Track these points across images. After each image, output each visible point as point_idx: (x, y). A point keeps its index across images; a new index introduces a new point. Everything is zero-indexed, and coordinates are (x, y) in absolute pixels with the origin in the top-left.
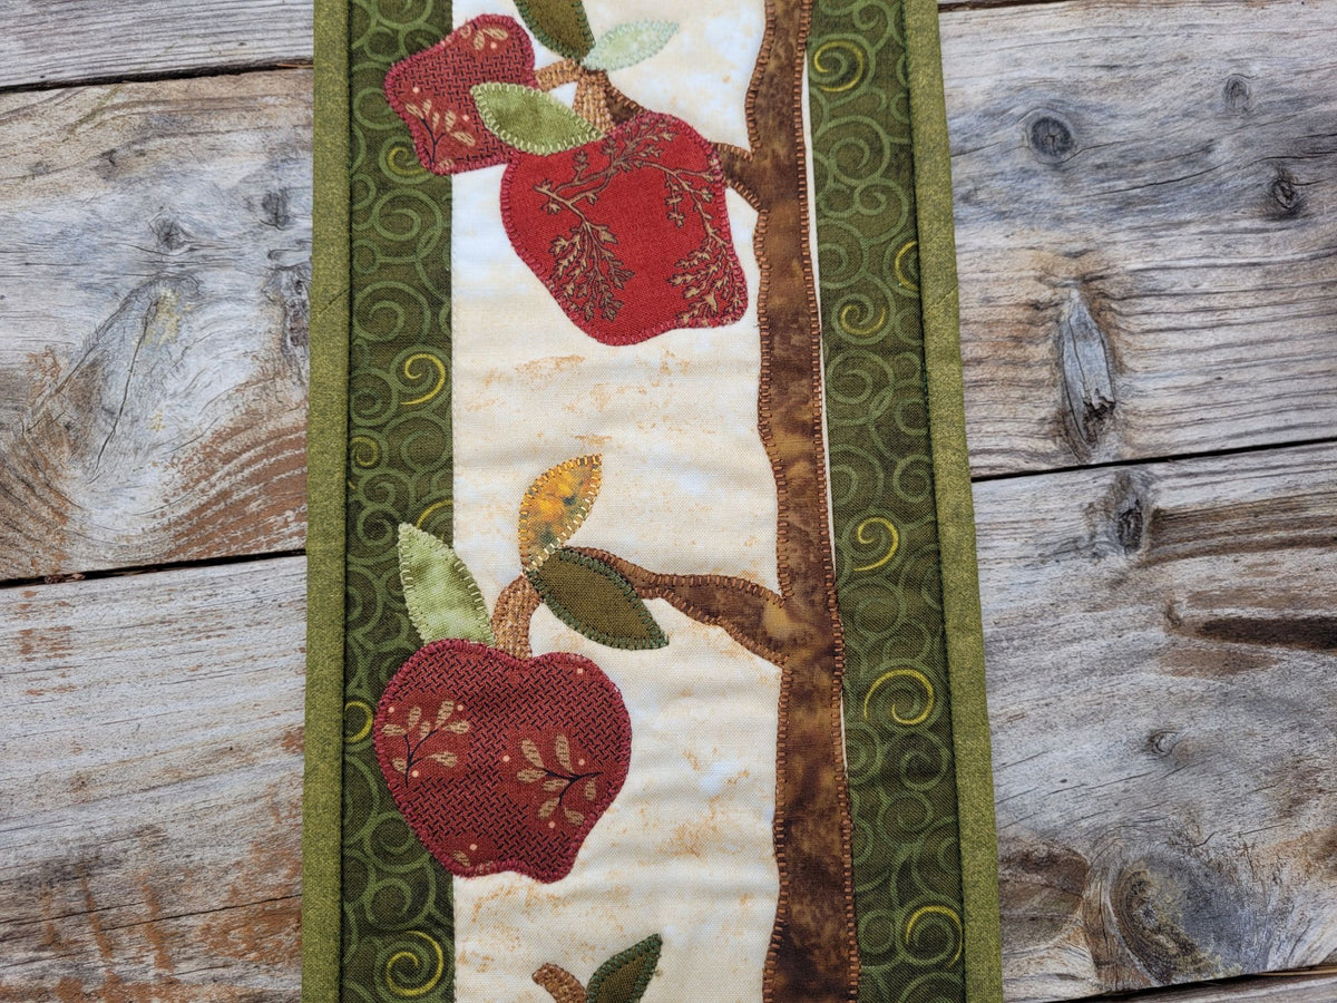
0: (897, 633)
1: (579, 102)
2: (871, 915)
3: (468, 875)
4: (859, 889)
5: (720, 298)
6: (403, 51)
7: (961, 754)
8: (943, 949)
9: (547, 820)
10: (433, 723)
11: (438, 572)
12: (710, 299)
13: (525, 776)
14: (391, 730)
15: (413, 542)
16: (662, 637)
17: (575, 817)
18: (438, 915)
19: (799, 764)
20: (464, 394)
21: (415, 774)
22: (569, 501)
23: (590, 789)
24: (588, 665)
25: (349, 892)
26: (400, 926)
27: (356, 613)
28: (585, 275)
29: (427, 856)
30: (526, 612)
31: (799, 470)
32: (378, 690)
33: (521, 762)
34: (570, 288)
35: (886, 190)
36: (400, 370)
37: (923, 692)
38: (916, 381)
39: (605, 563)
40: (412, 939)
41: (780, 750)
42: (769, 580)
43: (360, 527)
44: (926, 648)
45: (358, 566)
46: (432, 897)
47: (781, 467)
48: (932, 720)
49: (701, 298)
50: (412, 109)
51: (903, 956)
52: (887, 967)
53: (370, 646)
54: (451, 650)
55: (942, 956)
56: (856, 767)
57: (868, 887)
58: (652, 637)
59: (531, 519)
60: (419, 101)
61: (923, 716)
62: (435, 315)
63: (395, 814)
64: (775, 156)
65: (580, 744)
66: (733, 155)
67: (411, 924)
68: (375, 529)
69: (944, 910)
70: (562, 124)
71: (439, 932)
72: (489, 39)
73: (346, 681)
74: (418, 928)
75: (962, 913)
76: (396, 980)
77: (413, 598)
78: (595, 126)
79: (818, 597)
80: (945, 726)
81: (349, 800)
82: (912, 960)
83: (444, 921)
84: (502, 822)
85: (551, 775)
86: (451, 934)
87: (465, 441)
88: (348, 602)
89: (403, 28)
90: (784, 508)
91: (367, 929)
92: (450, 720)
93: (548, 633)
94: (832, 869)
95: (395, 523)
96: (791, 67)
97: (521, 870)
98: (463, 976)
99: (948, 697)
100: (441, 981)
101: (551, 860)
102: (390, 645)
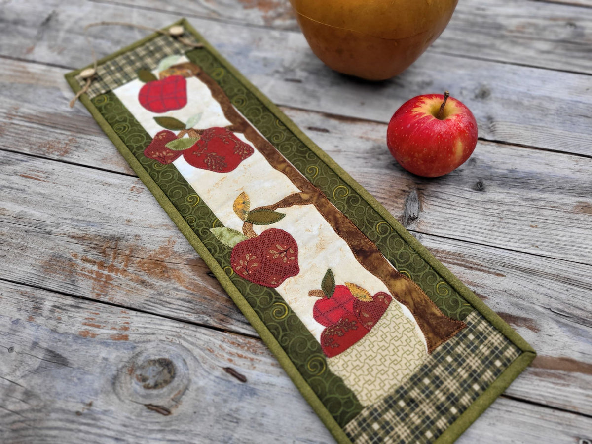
0: (331, 183)
1: (190, 136)
2: (368, 233)
3: (278, 286)
4: (362, 230)
5: (247, 151)
6: (145, 148)
7: (361, 194)
9: (287, 263)
10: (247, 261)
11: (225, 233)
12: (245, 152)
13: (275, 257)
14: (238, 268)
15: (215, 231)
17: (293, 258)
18: (277, 297)
19: (331, 217)
20: (204, 197)
21: (250, 272)
22: (244, 203)
23: (291, 251)
24: (272, 229)
25: (253, 305)
26: (271, 305)
27: (213, 251)
28: (215, 163)
29: (265, 288)
30: (251, 228)
31: (287, 169)
32: (230, 263)
33: (272, 255)
34: (214, 167)
35: (266, 115)
36: (187, 201)
37: (344, 189)
38: (298, 141)
39: (261, 209)
40: (275, 306)
41: (325, 217)
42: (297, 191)
43: (201, 234)
44: (338, 182)
45: (206, 241)
46: (273, 294)
47: (284, 171)
48: (350, 192)
49: (243, 153)
50: (154, 156)
51: (381, 236)
52: (380, 240)
53: (221, 255)
54: (239, 246)
55: (389, 231)
56: (342, 210)
57: (363, 229)
58: (282, 216)
59: (238, 211)
60: (155, 154)
61: (348, 193)
62: (188, 187)
63: (252, 284)
64: (239, 122)
65: (282, 244)
66: (230, 127)
67: (272, 302)
68: (204, 232)
69: (382, 223)
70: (189, 141)
71: (280, 301)
72: (162, 136)
73: (221, 265)
74: (275, 302)
76: (278, 316)
77: (223, 241)
78: (199, 137)
79: (310, 187)
80: (353, 191)
81: (239, 287)
82: (384, 236)
83: (279, 298)
84: (277, 269)
85: (281, 253)
86: (283, 300)
87: (211, 205)
88: (209, 250)
89: (142, 143)
90: (290, 177)
91: (264, 310)
93: (259, 230)
94: (353, 230)
95: (209, 230)
96: (230, 108)
97: (289, 277)
98: (293, 306)
99: (350, 186)
100: (288, 310)
101: (294, 270)
102: (225, 253)
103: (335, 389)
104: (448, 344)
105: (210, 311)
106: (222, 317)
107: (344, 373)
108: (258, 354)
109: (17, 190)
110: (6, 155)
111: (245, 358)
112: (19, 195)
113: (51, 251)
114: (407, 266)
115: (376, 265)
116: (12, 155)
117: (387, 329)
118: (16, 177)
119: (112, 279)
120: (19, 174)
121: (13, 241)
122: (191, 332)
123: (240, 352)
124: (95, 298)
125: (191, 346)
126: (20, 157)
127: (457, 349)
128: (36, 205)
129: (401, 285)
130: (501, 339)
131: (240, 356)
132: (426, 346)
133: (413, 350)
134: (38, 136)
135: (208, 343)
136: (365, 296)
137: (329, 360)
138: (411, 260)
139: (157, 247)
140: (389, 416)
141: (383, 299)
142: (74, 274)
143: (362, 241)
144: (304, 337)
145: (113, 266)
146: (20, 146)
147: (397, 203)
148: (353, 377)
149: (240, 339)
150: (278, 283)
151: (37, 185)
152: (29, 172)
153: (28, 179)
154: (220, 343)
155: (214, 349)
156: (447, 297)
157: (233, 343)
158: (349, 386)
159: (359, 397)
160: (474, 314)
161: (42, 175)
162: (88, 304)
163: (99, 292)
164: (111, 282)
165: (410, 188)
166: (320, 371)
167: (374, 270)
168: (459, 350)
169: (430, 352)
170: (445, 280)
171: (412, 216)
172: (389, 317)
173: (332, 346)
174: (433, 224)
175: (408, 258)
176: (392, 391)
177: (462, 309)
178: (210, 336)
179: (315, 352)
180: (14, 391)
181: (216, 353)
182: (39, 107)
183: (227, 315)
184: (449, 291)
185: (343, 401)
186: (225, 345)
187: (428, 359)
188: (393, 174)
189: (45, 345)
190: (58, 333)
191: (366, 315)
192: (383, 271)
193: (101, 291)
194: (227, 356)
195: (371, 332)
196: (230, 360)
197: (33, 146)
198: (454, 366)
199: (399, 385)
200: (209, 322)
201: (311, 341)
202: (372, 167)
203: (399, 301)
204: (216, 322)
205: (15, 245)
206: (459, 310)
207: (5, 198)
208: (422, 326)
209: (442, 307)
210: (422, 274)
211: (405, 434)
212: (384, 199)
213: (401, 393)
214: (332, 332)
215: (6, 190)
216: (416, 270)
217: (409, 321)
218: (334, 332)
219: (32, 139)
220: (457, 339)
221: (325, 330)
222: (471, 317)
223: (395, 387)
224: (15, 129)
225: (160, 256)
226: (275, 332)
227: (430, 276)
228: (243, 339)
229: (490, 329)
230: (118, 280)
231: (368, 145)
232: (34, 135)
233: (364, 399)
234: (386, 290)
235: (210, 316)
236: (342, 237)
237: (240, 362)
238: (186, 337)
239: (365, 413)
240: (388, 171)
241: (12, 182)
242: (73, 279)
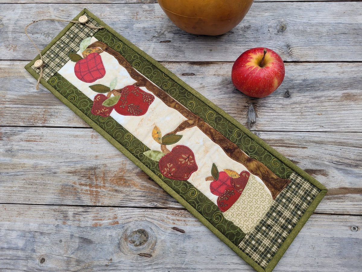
0: (203, 110)
1: (114, 95)
2: (231, 138)
3: (188, 178)
4: (227, 137)
5: (150, 98)
6: (91, 109)
7: (222, 115)
8: (241, 134)
9: (190, 165)
10: (168, 168)
11: (152, 154)
12: (150, 99)
13: (183, 162)
14: (165, 173)
15: (146, 154)
16: (181, 136)
17: (193, 161)
18: (190, 185)
19: (208, 132)
20: (135, 134)
21: (172, 174)
22: (158, 133)
23: (191, 157)
24: (177, 146)
25: (178, 192)
27: (149, 166)
28: (134, 110)
29: (182, 181)
30: (165, 148)
31: (177, 106)
32: (160, 171)
33: (181, 162)
34: (134, 113)
35: (155, 71)
36: (126, 138)
37: (212, 113)
38: (178, 86)
39: (168, 135)
40: (190, 190)
41: (205, 133)
42: (186, 119)
43: (139, 157)
44: (208, 109)
45: (143, 161)
46: (187, 184)
47: (175, 108)
48: (216, 115)
49: (148, 100)
50: (98, 113)
51: (238, 139)
52: (238, 141)
53: (154, 167)
54: (162, 160)
55: (242, 134)
56: (213, 127)
58: (181, 137)
59: (156, 139)
60: (98, 112)
61: (215, 116)
62: (123, 130)
63: (175, 180)
64: (141, 79)
65: (185, 154)
66: (136, 84)
67: (188, 189)
68: (141, 156)
69: (237, 130)
70: (115, 98)
71: (192, 187)
72: (98, 98)
73: (155, 174)
74: (189, 189)
75: (239, 129)
76: (193, 196)
77: (152, 159)
78: (119, 95)
79: (192, 115)
80: (217, 113)
81: (168, 184)
82: (239, 138)
83: (191, 185)
84: (186, 169)
85: (185, 160)
86: (193, 186)
87: (140, 138)
88: (147, 166)
89: (88, 106)
90: (179, 111)
91: (184, 194)
92: (170, 166)
93: (170, 147)
94: (222, 138)
95: (143, 154)
96: (132, 70)
97: (193, 172)
98: (199, 188)
99: (215, 111)
100: (197, 191)
101: (194, 168)
102: (156, 165)
103: (230, 228)
104: (283, 193)
105: (156, 199)
106: (163, 201)
107: (233, 219)
108: (187, 217)
109: (27, 150)
110: (11, 129)
111: (181, 220)
112: (29, 153)
113: (60, 183)
114: (255, 154)
115: (238, 156)
116: (15, 129)
117: (250, 191)
118: (23, 142)
119: (99, 193)
120: (24, 140)
121: (37, 181)
122: (149, 213)
123: (178, 218)
124: (94, 205)
125: (152, 220)
126: (19, 129)
127: (287, 195)
128: (41, 157)
129: (253, 165)
130: (309, 185)
131: (178, 220)
132: (271, 196)
133: (265, 199)
134: (24, 112)
135: (160, 217)
136: (235, 175)
137: (224, 214)
138: (256, 149)
139: (117, 169)
140: (259, 236)
141: (245, 175)
142: (78, 194)
143: (228, 144)
144: (208, 204)
145: (97, 185)
146: (17, 122)
147: (242, 115)
148: (237, 220)
149: (176, 212)
150: (188, 177)
151: (37, 145)
152: (29, 138)
153: (31, 142)
154: (166, 215)
155: (164, 219)
156: (278, 167)
157: (173, 214)
158: (236, 225)
159: (242, 229)
160: (293, 174)
161: (37, 138)
162: (91, 209)
163: (94, 201)
164: (99, 194)
165: (248, 104)
166: (221, 220)
167: (237, 159)
168: (288, 195)
169: (274, 199)
170: (276, 157)
171: (253, 121)
172: (250, 185)
173: (224, 206)
174: (265, 124)
175: (255, 148)
176: (258, 223)
177: (287, 172)
178: (160, 213)
179: (216, 211)
180: (71, 261)
181: (165, 221)
182: (17, 93)
183: (166, 200)
184: (279, 163)
185: (235, 233)
186: (169, 216)
187: (274, 203)
188: (238, 96)
189: (77, 235)
190: (82, 227)
191: (238, 186)
192: (242, 159)
193: (96, 200)
194: (172, 222)
195: (242, 194)
196: (174, 223)
197: (25, 120)
198: (287, 204)
199: (261, 219)
200: (157, 205)
201: (213, 206)
202: (224, 94)
203: (254, 174)
204: (161, 205)
205: (39, 184)
206: (286, 173)
207: (22, 157)
208: (267, 186)
209: (277, 173)
210: (263, 156)
211: (268, 243)
212: (235, 113)
213: (263, 223)
214: (222, 199)
215: (20, 151)
216: (260, 155)
217: (261, 184)
218: (223, 198)
219: (22, 115)
220: (287, 189)
221: (218, 197)
222: (293, 176)
223: (259, 221)
224: (9, 110)
225: (121, 174)
226: (193, 204)
227: (268, 157)
228: (178, 211)
229: (303, 181)
230: (102, 192)
231: (219, 80)
232: (22, 112)
233: (245, 230)
234: (246, 169)
235: (157, 202)
236: (216, 143)
237: (179, 223)
238: (148, 216)
239: (247, 237)
240: (234, 95)
241: (22, 146)
242: (78, 196)
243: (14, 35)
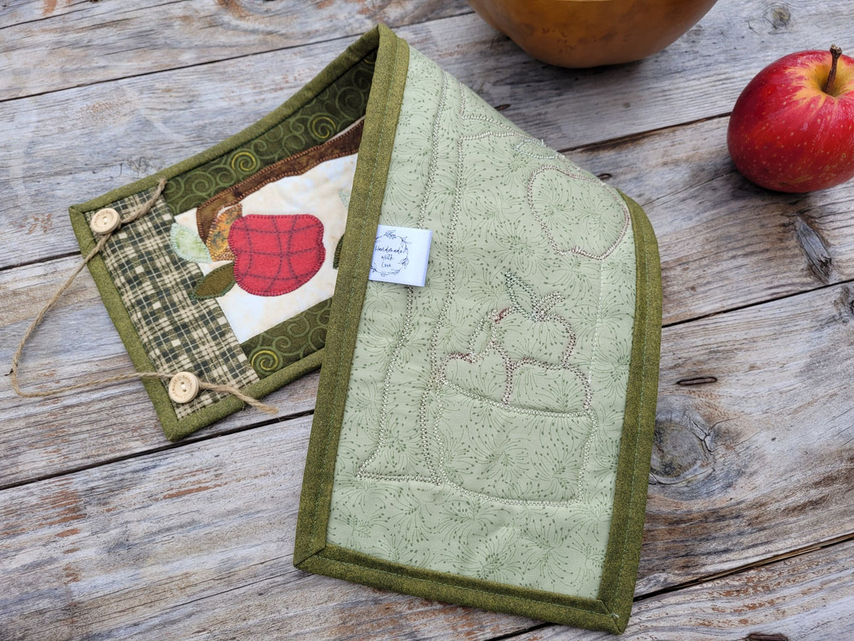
105: (657, 562)
106: (681, 561)
108: (774, 590)
109: (181, 527)
110: (105, 474)
111: (761, 605)
112: (192, 534)
113: (331, 604)
116: (118, 468)
118: (159, 504)
120: (161, 496)
121: (251, 622)
122: (656, 612)
123: (748, 602)
125: (673, 633)
126: (134, 464)
128: (238, 537)
131: (753, 607)
134: (136, 407)
135: (693, 614)
142: (402, 621)
146: (118, 443)
147: (787, 248)
149: (734, 582)
151: (209, 499)
152: (176, 484)
153: (186, 497)
154: (710, 604)
155: (709, 618)
157: (728, 594)
161: (205, 476)
163: (466, 628)
165: (789, 217)
171: (823, 259)
178: (689, 602)
181: (715, 623)
182: (92, 353)
183: (687, 555)
186: (719, 604)
188: (751, 204)
194: (735, 619)
196: (745, 622)
197: (144, 432)
200: (669, 581)
202: (714, 207)
204: (679, 575)
205: (259, 629)
207: (171, 555)
212: (767, 250)
215: (159, 538)
219: (129, 419)
224: (81, 415)
228: (737, 578)
231: (681, 175)
232: (129, 410)
235: (664, 570)
237: (758, 616)
238: (654, 624)
240: (740, 203)
241: (160, 519)
242: (407, 631)
243: (34, 187)
